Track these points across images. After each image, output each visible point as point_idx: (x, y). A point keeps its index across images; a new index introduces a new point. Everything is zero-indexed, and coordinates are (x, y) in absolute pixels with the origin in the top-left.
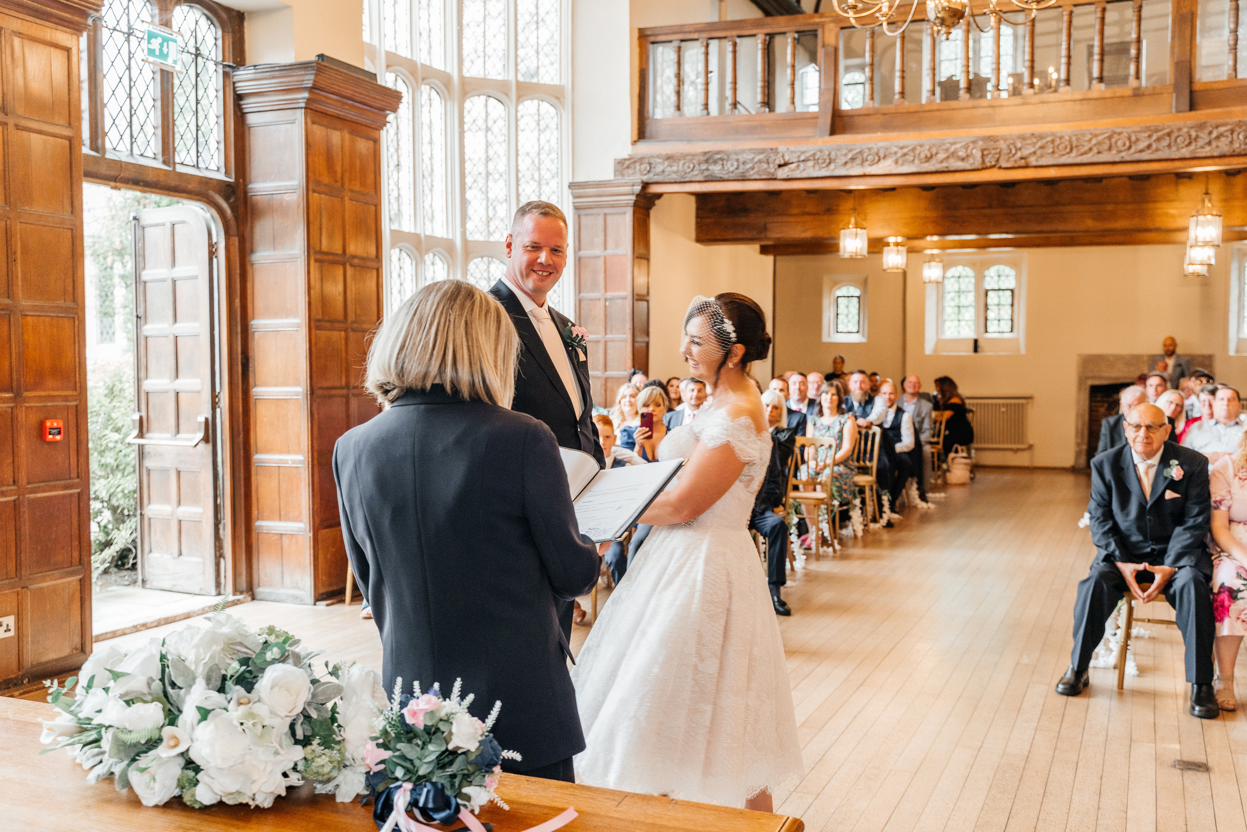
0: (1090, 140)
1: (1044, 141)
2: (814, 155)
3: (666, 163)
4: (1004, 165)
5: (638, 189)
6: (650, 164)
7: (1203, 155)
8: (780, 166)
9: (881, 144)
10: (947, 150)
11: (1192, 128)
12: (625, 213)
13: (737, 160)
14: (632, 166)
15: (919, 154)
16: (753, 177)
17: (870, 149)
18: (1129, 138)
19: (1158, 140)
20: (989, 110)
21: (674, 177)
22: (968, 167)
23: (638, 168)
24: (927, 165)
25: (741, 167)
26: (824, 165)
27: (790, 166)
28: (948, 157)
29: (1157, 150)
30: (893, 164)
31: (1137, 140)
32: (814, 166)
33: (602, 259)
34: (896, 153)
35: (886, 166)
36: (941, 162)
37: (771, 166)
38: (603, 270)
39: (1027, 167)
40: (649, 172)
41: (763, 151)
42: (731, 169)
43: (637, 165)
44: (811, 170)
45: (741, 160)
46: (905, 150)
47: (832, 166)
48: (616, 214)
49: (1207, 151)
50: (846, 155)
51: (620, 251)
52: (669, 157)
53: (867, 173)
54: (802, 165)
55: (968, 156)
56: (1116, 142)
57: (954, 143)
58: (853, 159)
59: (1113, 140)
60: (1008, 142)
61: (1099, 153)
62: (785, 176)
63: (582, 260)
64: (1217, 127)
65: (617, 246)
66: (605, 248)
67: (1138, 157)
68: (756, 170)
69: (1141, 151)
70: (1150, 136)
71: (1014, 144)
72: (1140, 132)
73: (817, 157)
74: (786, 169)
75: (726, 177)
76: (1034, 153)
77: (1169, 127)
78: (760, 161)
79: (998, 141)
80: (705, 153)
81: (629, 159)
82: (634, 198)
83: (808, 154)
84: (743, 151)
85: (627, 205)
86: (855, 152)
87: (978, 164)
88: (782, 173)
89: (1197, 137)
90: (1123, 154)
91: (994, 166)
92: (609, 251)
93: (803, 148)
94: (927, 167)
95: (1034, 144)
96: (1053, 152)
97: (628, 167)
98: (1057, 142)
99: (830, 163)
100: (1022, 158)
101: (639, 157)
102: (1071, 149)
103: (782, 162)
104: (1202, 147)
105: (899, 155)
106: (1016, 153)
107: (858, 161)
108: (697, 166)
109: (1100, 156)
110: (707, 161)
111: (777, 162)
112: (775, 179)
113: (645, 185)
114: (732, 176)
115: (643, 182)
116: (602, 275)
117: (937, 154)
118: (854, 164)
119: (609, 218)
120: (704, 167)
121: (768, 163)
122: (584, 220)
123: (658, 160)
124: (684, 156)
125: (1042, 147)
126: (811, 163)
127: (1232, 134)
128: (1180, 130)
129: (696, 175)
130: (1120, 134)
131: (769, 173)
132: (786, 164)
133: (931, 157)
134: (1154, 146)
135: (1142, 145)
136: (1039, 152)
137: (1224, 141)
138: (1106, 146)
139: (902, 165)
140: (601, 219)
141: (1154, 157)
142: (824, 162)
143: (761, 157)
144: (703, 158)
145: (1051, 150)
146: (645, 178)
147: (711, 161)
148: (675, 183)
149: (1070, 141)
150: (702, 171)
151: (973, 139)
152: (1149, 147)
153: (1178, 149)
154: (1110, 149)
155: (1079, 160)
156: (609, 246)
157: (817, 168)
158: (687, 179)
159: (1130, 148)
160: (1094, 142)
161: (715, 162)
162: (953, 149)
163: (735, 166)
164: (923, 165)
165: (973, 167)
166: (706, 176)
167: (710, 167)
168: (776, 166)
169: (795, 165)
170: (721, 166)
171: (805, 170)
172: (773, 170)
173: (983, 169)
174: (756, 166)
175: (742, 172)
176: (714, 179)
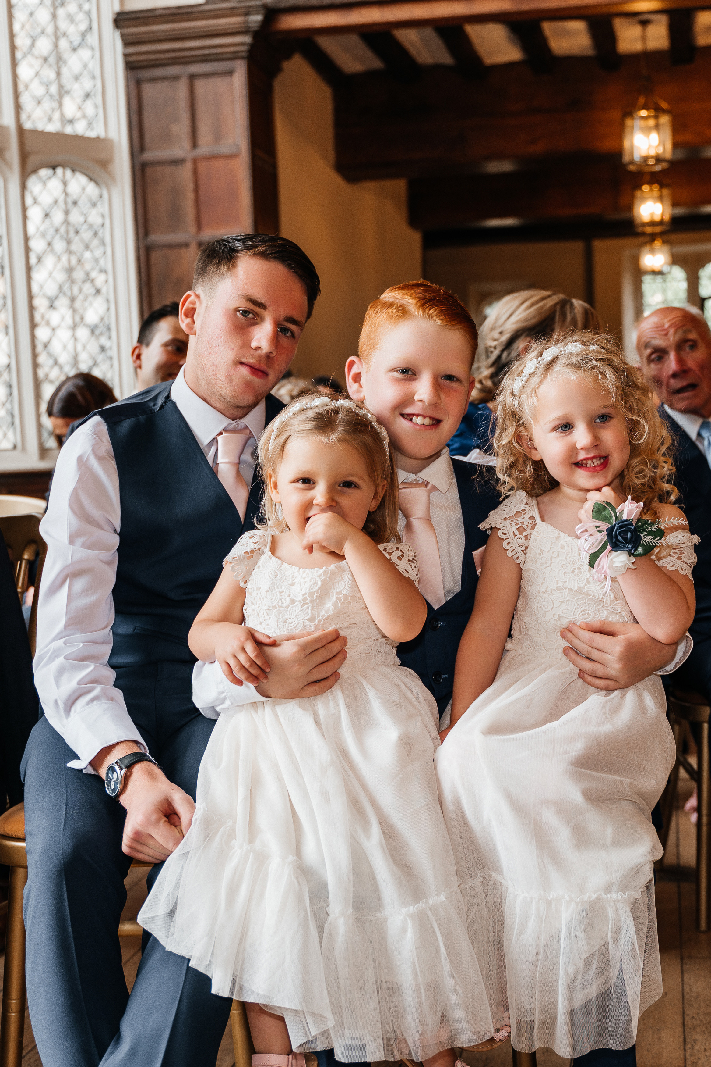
5: (256, 18)
12: (230, 73)
33: (188, 166)
38: (191, 186)
48: (214, 74)
51: (225, 148)
63: (149, 170)
65: (218, 136)
66: (195, 145)
82: (247, 39)
85: (234, 57)
92: (203, 149)
113: (270, 13)
115: (265, 6)
116: (190, 196)
119: (200, 84)
122: (148, 90)
140: (182, 88)
156: (201, 139)
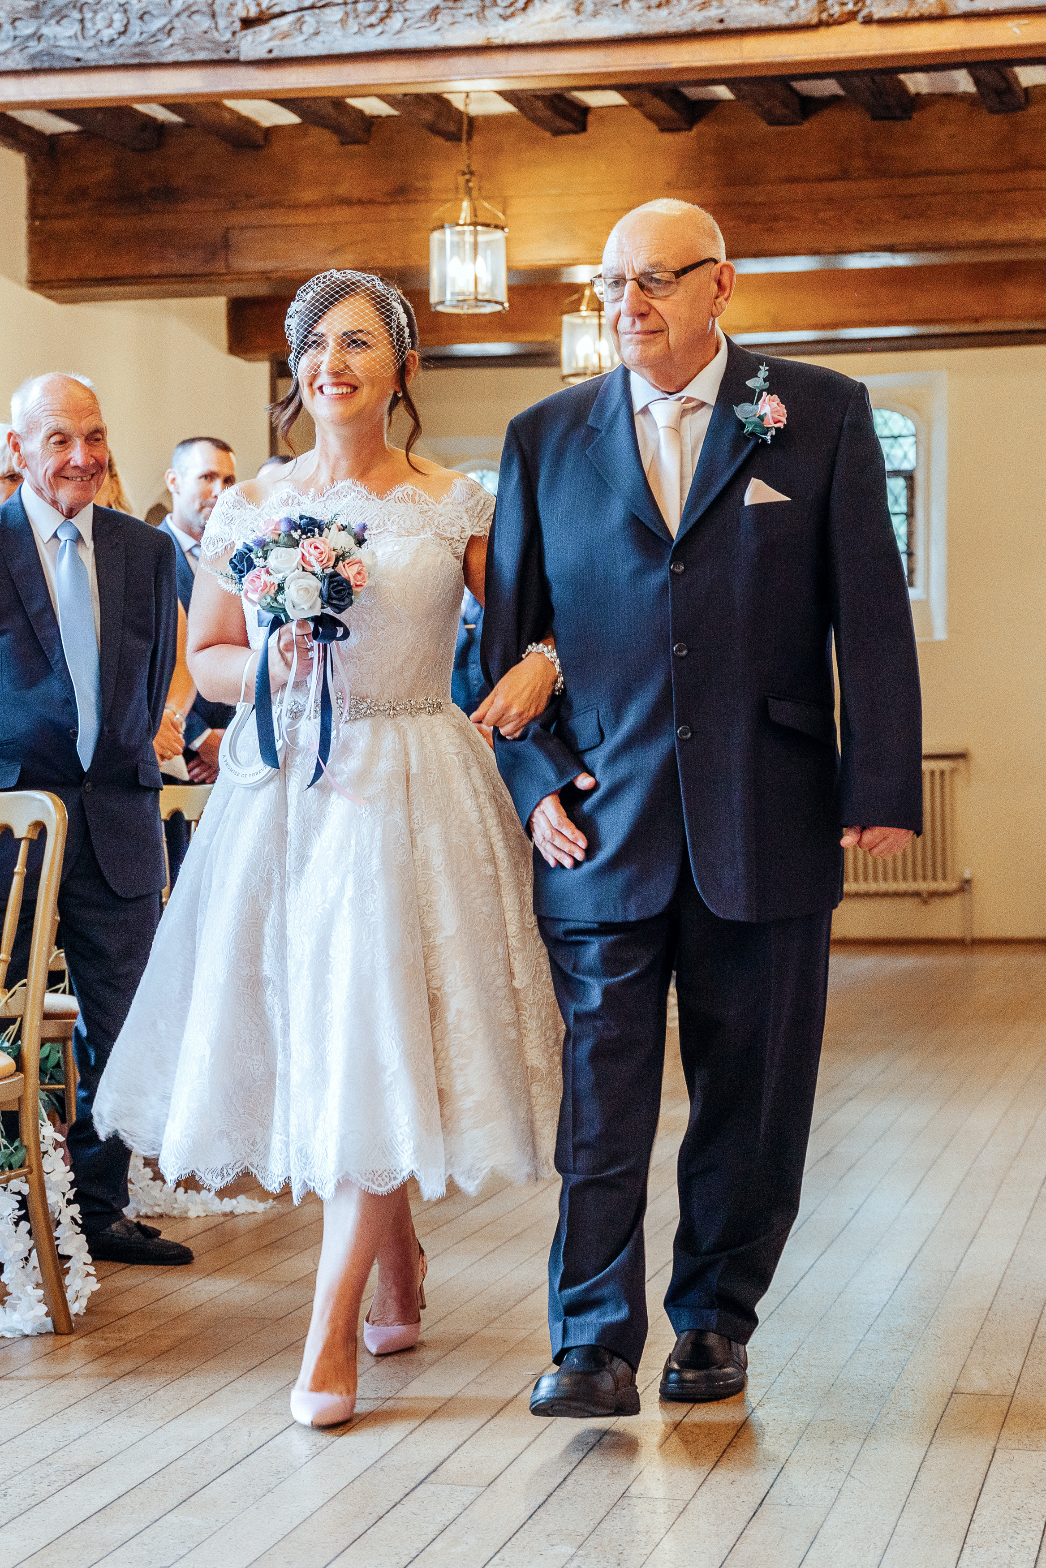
4: (878, 11)
8: (247, 23)
13: (124, 8)
16: (170, 58)
22: (781, 19)
24: (663, 12)
25: (136, 26)
26: (373, 19)
27: (275, 22)
30: (570, 12)
32: (343, 22)
35: (550, 16)
36: (704, 5)
37: (222, 23)
39: (943, 16)
42: (107, 34)
44: (337, 32)
45: (134, 6)
47: (396, 21)
53: (498, 41)
54: (310, 20)
62: (261, 54)
74: (265, 31)
75: (92, 57)
78: (189, 10)
87: (806, 10)
88: (254, 44)
91: (852, 16)
94: (662, 21)
99: (390, 11)
103: (253, 12)
108: (7, 29)
111: (240, 12)
112: (235, 62)
114: (109, 55)
118: (460, 14)
120: (26, 28)
121: (214, 16)
126: (334, 15)
131: (217, 45)
132: (263, 18)
139: (595, 14)
142: (370, 13)
147: (47, 12)
150: (22, 43)
157: (353, 26)
161: (60, 14)
163: (118, 26)
164: (654, 14)
165: (794, 19)
166: (33, 57)
167: (45, 30)
168: (238, 25)
169: (290, 18)
170: (77, 27)
171: (317, 33)
172: (228, 36)
173: (821, 24)
174: (177, 23)
175: (139, 44)
176: (57, 64)
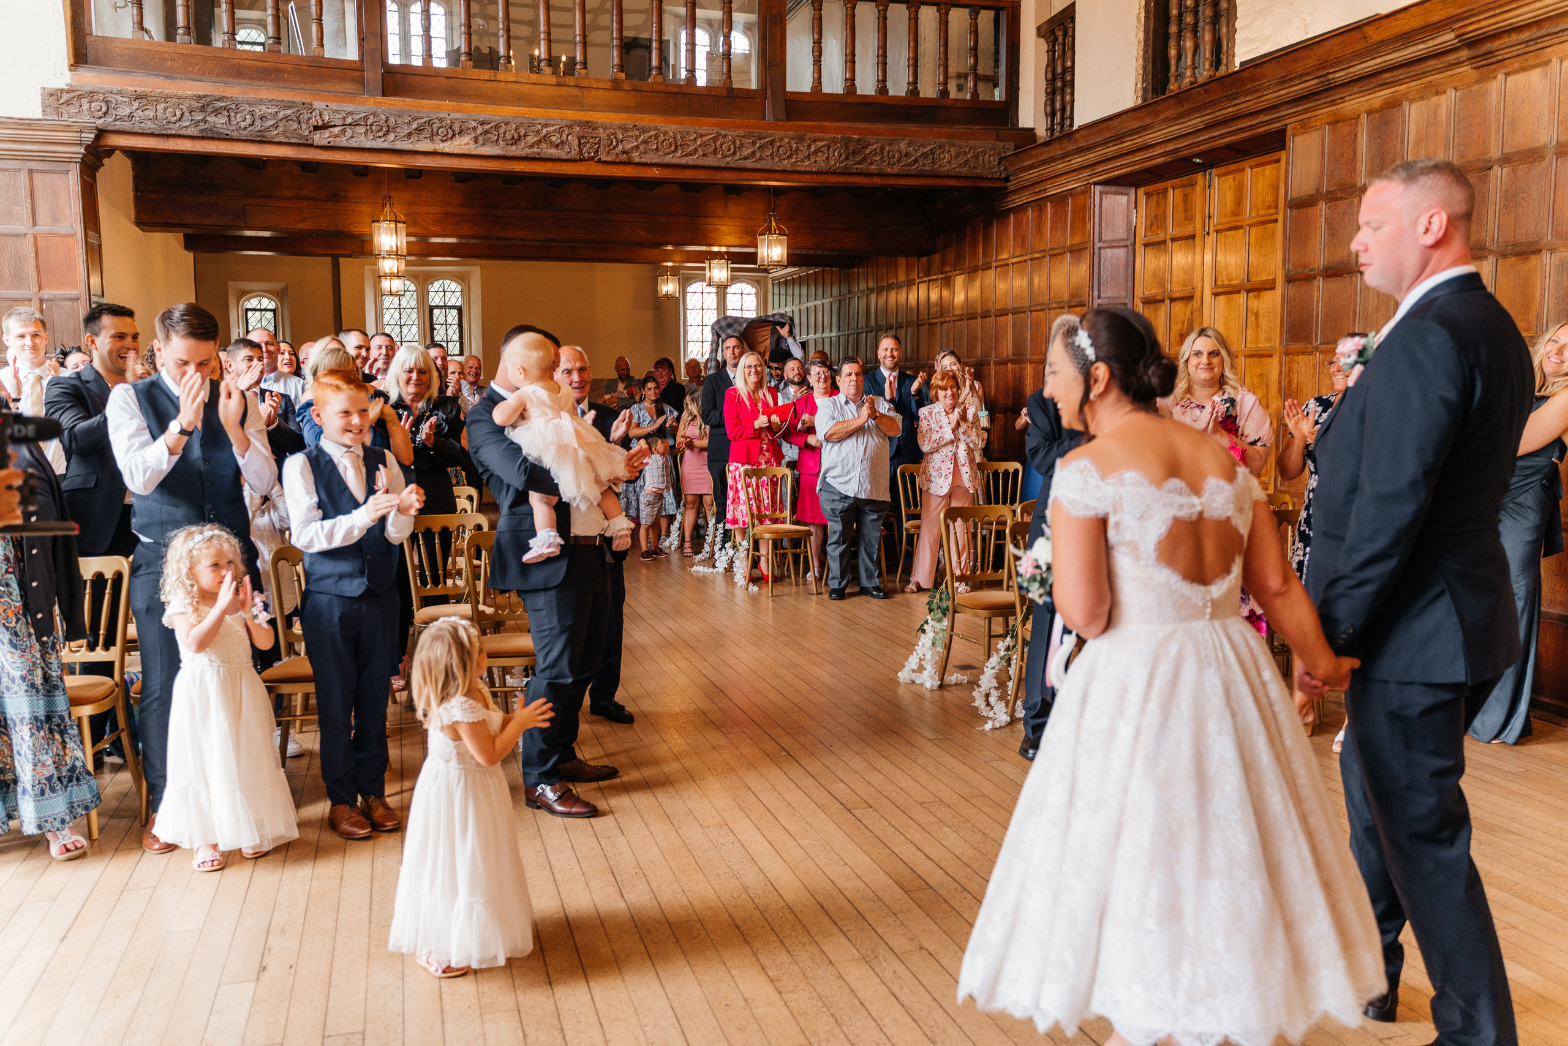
0: (695, 139)
1: (647, 135)
2: (366, 118)
3: (136, 105)
4: (604, 158)
5: (89, 137)
6: (107, 102)
7: (803, 169)
8: (317, 128)
9: (454, 115)
10: (538, 132)
11: (793, 139)
12: (67, 172)
13: (252, 113)
14: (75, 101)
15: (505, 133)
16: (277, 140)
17: (441, 120)
18: (734, 143)
19: (761, 148)
20: (576, 91)
21: (149, 126)
22: (564, 156)
23: (86, 106)
24: (513, 148)
25: (258, 123)
26: (380, 134)
27: (331, 129)
28: (539, 141)
29: (761, 159)
30: (472, 142)
31: (742, 145)
32: (366, 133)
33: (30, 239)
34: (475, 129)
35: (461, 144)
36: (532, 146)
37: (304, 126)
38: (32, 254)
39: (629, 163)
40: (106, 113)
41: (290, 105)
42: (242, 124)
43: (85, 102)
44: (363, 138)
45: (258, 113)
46: (487, 127)
47: (392, 136)
48: (50, 172)
49: (806, 165)
50: (409, 123)
51: (62, 228)
52: (138, 97)
53: (439, 151)
54: (349, 131)
55: (562, 142)
56: (721, 145)
57: (547, 125)
58: (419, 130)
59: (718, 143)
60: (608, 132)
61: (704, 155)
62: (325, 143)
64: (815, 141)
65: (55, 220)
66: (34, 224)
67: (742, 164)
68: (281, 129)
69: (746, 158)
70: (754, 143)
71: (615, 133)
72: (744, 137)
73: (369, 122)
74: (327, 133)
75: (235, 134)
76: (637, 147)
77: (771, 135)
78: (286, 118)
79: (596, 128)
80: (200, 97)
81: (68, 92)
82: (81, 150)
83: (357, 117)
84: (261, 102)
85: (69, 161)
86: (422, 121)
87: (574, 154)
88: (319, 138)
89: (797, 149)
90: (728, 159)
91: (592, 158)
92: (41, 228)
93: (350, 108)
94: (513, 150)
95: (637, 138)
96: (657, 149)
97: (68, 103)
98: (661, 138)
99: (388, 132)
100: (623, 152)
101: (88, 89)
102: (676, 148)
103: (320, 123)
104: (802, 161)
105: (479, 132)
106: (617, 145)
107: (426, 134)
108: (187, 114)
109: (705, 158)
110: (203, 109)
111: (313, 122)
112: (311, 146)
113: (101, 133)
114: (244, 134)
115: (97, 128)
116: (34, 263)
117: (525, 136)
118: (421, 137)
119: (37, 177)
120: (199, 117)
121: (300, 123)
123: (119, 98)
124: (166, 98)
125: (645, 142)
126: (362, 130)
127: (828, 150)
128: (781, 139)
129: (186, 127)
130: (725, 136)
131: (301, 136)
132: (325, 127)
133: (519, 139)
134: (758, 155)
135: (747, 152)
136: (642, 147)
137: (821, 157)
138: (712, 150)
139: (484, 144)
140: (23, 177)
141: (758, 166)
142: (381, 130)
143: (288, 112)
144: (195, 105)
145: (655, 147)
146: (100, 123)
147: (210, 110)
148: (152, 135)
149: (675, 138)
150: (196, 123)
151: (569, 123)
152: (753, 154)
153: (780, 161)
154: (715, 152)
155: (684, 161)
156: (40, 220)
157: (371, 136)
158: (174, 132)
159: (734, 153)
160: (699, 143)
161: (217, 112)
162: (544, 131)
163: (248, 121)
164: (509, 147)
165: (569, 157)
166: (202, 131)
167: (208, 118)
168: (312, 128)
169: (339, 128)
170: (226, 119)
171: (352, 137)
172: (307, 133)
173: (580, 160)
174: (280, 124)
175: (259, 131)
176: (216, 136)
